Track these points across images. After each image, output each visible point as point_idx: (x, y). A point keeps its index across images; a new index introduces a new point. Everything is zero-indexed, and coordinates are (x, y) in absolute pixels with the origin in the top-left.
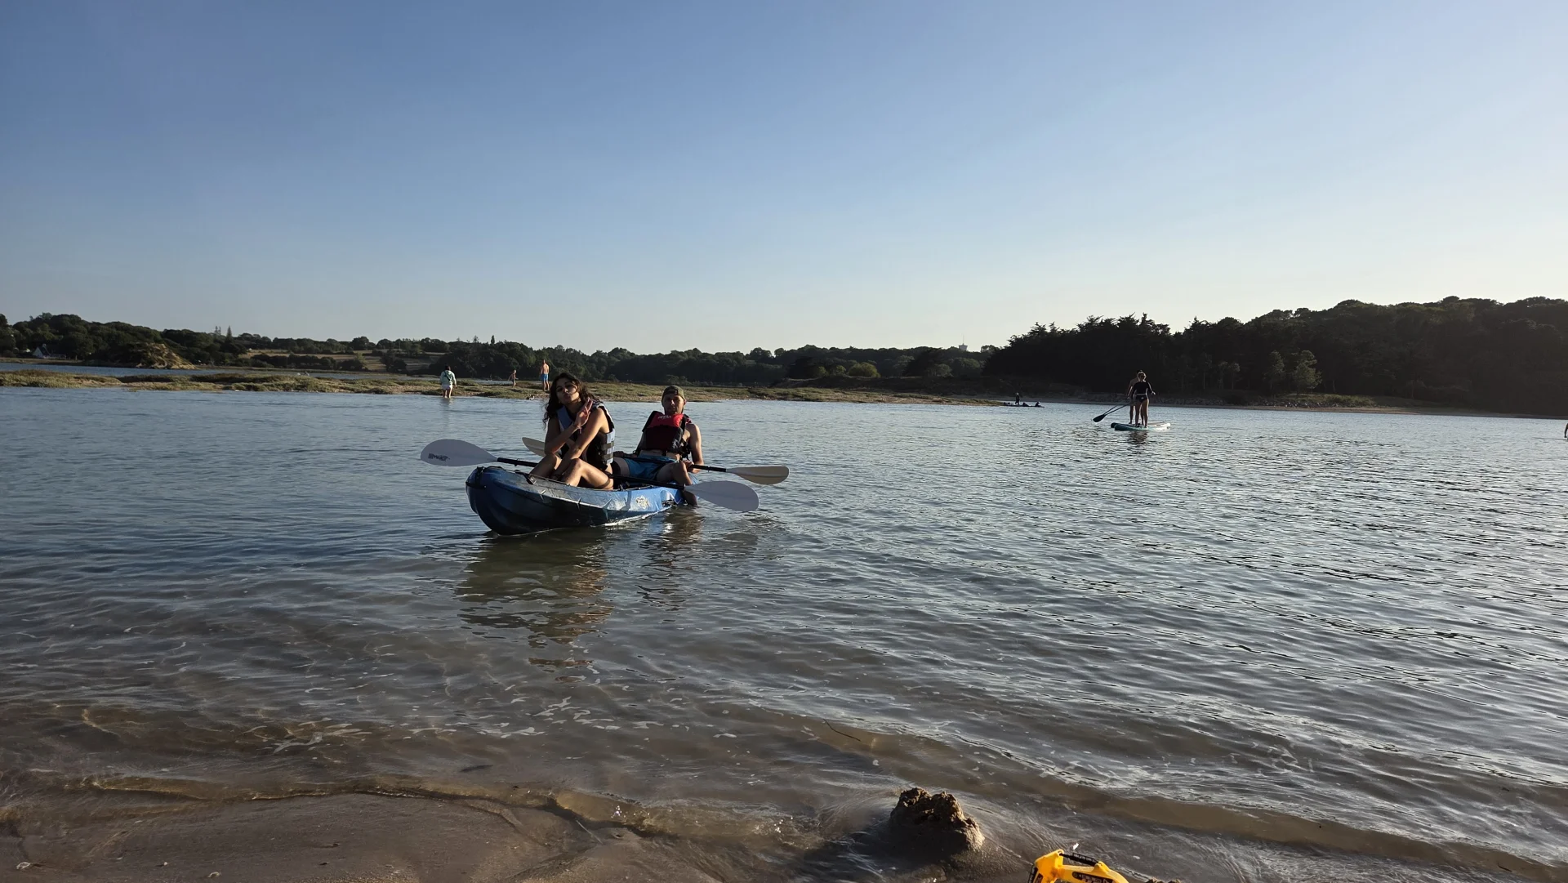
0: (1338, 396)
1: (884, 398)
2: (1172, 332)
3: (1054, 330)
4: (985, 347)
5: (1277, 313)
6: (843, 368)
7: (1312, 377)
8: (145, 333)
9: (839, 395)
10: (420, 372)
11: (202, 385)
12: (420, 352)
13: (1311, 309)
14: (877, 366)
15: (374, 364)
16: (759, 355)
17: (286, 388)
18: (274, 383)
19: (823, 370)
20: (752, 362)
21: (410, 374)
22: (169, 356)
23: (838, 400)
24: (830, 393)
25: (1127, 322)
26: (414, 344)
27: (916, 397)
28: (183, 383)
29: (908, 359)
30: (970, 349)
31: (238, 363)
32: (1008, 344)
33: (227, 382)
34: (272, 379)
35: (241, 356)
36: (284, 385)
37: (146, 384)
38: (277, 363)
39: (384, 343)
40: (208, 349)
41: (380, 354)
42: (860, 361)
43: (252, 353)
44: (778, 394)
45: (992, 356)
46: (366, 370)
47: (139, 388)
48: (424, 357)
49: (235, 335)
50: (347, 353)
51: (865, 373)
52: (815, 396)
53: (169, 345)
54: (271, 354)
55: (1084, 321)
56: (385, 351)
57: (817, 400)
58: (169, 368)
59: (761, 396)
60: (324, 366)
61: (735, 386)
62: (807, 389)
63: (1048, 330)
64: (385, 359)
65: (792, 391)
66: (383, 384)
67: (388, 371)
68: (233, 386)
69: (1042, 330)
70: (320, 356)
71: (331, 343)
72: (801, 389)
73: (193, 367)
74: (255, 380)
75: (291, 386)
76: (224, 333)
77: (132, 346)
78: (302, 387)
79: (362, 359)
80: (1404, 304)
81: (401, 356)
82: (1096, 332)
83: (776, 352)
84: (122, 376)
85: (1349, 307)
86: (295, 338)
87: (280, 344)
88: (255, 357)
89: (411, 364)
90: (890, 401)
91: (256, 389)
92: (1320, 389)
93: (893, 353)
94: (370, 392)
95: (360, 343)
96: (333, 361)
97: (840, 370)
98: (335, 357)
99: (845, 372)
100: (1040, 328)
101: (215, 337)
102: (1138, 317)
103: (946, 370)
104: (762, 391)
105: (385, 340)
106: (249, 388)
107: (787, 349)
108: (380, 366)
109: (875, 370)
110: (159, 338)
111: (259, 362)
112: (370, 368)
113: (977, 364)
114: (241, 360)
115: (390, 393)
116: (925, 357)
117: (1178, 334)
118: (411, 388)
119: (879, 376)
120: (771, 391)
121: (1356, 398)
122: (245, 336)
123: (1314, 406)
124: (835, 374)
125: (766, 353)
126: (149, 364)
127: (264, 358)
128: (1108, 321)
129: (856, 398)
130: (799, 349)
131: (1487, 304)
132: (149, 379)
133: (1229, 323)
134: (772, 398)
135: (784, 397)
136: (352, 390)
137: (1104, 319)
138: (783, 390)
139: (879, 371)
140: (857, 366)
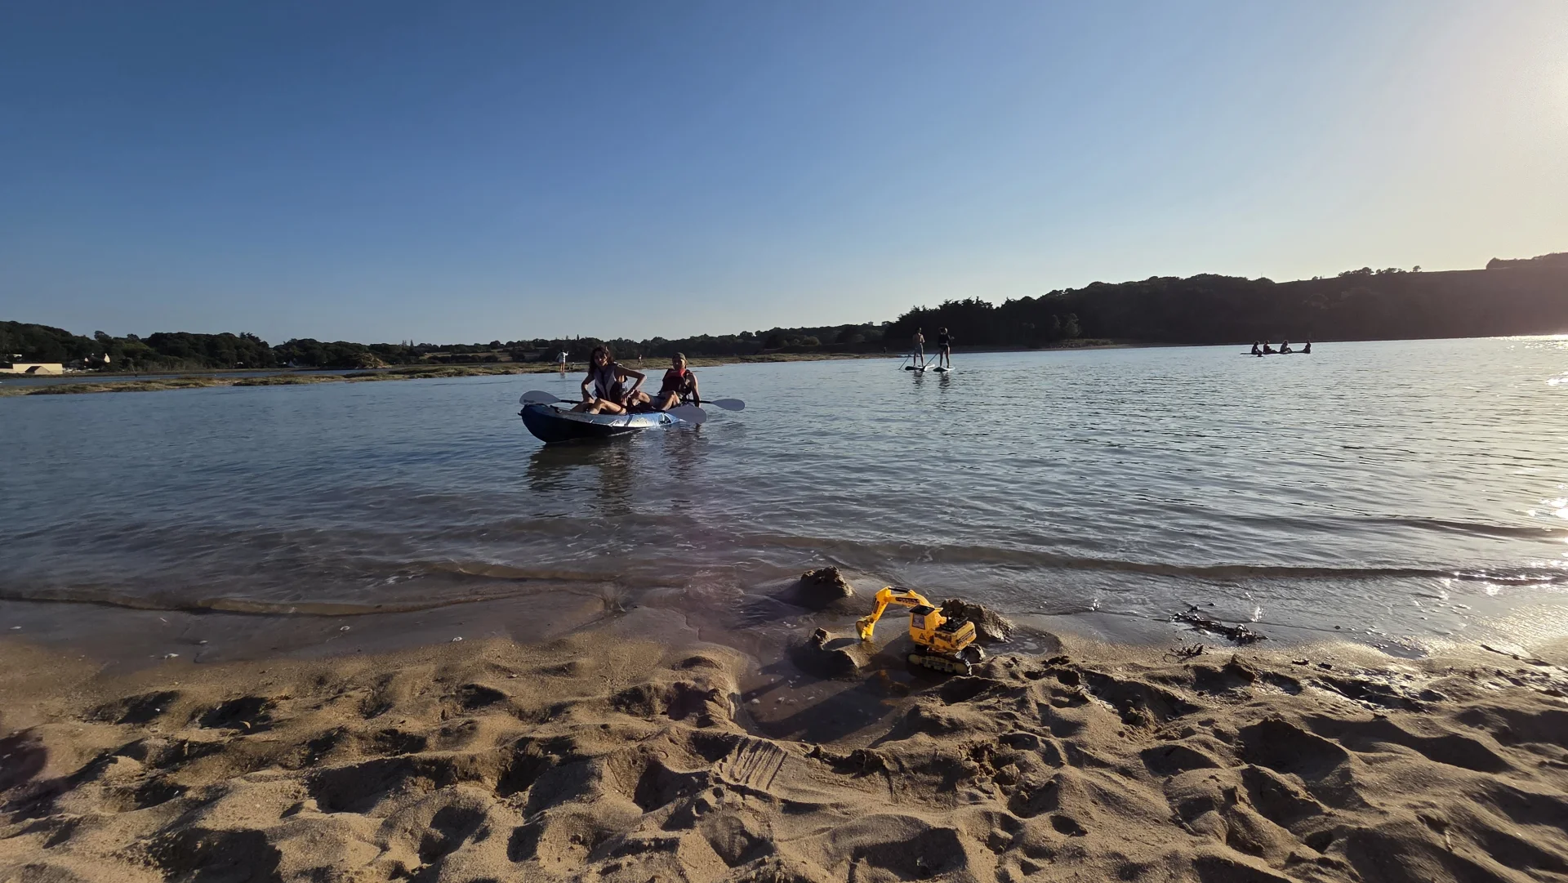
0: (1092, 340)
1: (823, 357)
2: (994, 307)
3: (924, 310)
4: (883, 323)
5: (1054, 291)
6: (798, 341)
7: (1076, 330)
8: (358, 347)
9: (797, 357)
10: (534, 361)
11: (396, 376)
12: (533, 348)
13: (1074, 289)
14: (819, 338)
15: (505, 357)
16: (745, 335)
17: (449, 375)
18: (441, 372)
19: (785, 342)
20: (740, 340)
21: (528, 362)
22: (375, 361)
23: (795, 360)
24: (791, 356)
25: (968, 302)
26: (529, 343)
28: (384, 376)
29: (837, 332)
30: (874, 325)
31: (419, 362)
32: (898, 320)
33: (412, 374)
34: (440, 370)
35: (421, 358)
36: (448, 373)
37: (360, 378)
38: (444, 360)
39: (510, 344)
40: (400, 354)
41: (507, 351)
42: (809, 336)
43: (427, 356)
44: (759, 359)
45: (888, 327)
46: (501, 362)
47: (356, 381)
48: (536, 351)
49: (415, 345)
50: (487, 352)
51: (813, 343)
52: (781, 359)
53: (375, 354)
54: (439, 355)
55: (942, 303)
56: (511, 348)
57: (783, 361)
58: (375, 368)
59: (748, 361)
60: (474, 361)
61: (732, 356)
62: (777, 354)
63: (921, 310)
64: (512, 354)
65: (766, 356)
66: (510, 368)
67: (514, 361)
68: (415, 376)
69: (917, 310)
70: (471, 355)
71: (477, 345)
72: (773, 355)
73: (391, 366)
74: (429, 371)
75: (452, 373)
76: (409, 344)
77: (351, 356)
78: (460, 374)
79: (498, 355)
80: (1127, 283)
81: (520, 351)
82: (950, 309)
83: (756, 333)
84: (345, 374)
85: (1096, 286)
86: (454, 344)
87: (445, 348)
88: (430, 358)
89: (527, 356)
90: (827, 359)
91: (430, 377)
92: (1081, 336)
93: (828, 330)
94: (502, 373)
95: (495, 345)
96: (479, 357)
97: (796, 342)
98: (480, 355)
99: (799, 343)
100: (916, 309)
101: (403, 347)
102: (974, 299)
103: (861, 338)
104: (748, 357)
105: (511, 342)
106: (425, 377)
107: (762, 331)
108: (510, 358)
109: (818, 341)
110: (367, 349)
111: (433, 360)
112: (502, 359)
113: (880, 333)
114: (421, 360)
115: (515, 373)
116: (848, 331)
117: (998, 308)
118: (527, 369)
119: (820, 344)
120: (753, 357)
121: (1101, 341)
122: (422, 345)
123: (1078, 347)
124: (793, 344)
125: (750, 335)
126: (363, 366)
127: (435, 358)
128: (957, 302)
129: (806, 358)
130: (770, 330)
131: (1175, 279)
132: (362, 375)
133: (1027, 299)
134: (755, 361)
135: (762, 360)
136: (491, 373)
137: (954, 300)
138: (760, 356)
139: (820, 341)
140: (807, 338)
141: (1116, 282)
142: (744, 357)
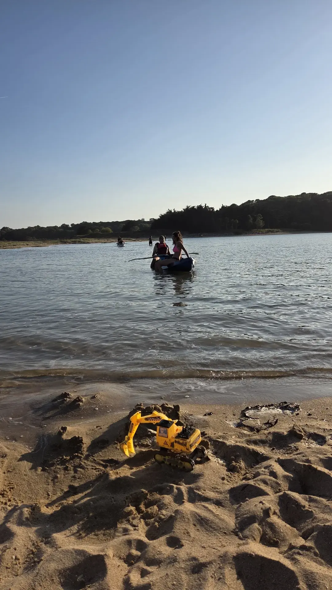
0: (270, 229)
2: (215, 210)
3: (175, 211)
4: (150, 219)
5: (249, 201)
6: (98, 230)
7: (261, 223)
9: (97, 240)
13: (260, 199)
14: (111, 228)
16: (64, 226)
19: (90, 231)
20: (61, 230)
23: (96, 242)
24: (93, 240)
25: (200, 207)
27: (126, 239)
29: (122, 225)
30: (145, 220)
32: (159, 217)
42: (105, 227)
44: (72, 241)
45: (154, 222)
51: (107, 231)
52: (87, 241)
55: (185, 207)
57: (88, 243)
61: (56, 240)
62: (84, 239)
63: (173, 211)
65: (78, 240)
69: (171, 211)
72: (81, 239)
80: (289, 196)
82: (189, 211)
83: (72, 225)
85: (272, 198)
92: (264, 227)
93: (117, 223)
97: (97, 231)
99: (99, 231)
100: (170, 211)
102: (203, 205)
103: (137, 228)
107: (76, 223)
109: (111, 230)
113: (148, 226)
116: (129, 224)
117: (217, 211)
119: (112, 232)
120: (69, 241)
121: (276, 230)
123: (263, 233)
124: (95, 232)
125: (67, 226)
128: (193, 207)
129: (103, 241)
130: (80, 223)
131: (315, 194)
133: (234, 205)
134: (70, 243)
135: (74, 243)
138: (73, 240)
139: (112, 230)
140: (104, 229)
141: (283, 196)
142: (63, 240)
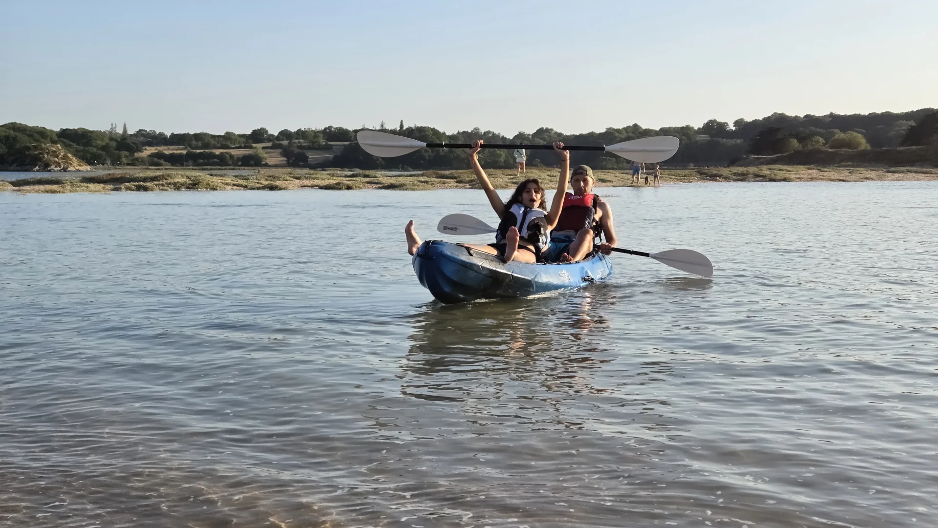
1: (873, 174)
6: (821, 140)
8: (41, 134)
9: (814, 172)
10: (323, 165)
11: (91, 186)
12: (322, 142)
14: (866, 136)
15: (274, 158)
16: (714, 129)
17: (177, 187)
18: (165, 182)
19: (795, 143)
20: (705, 137)
21: (313, 167)
22: (65, 157)
23: (812, 179)
24: (803, 171)
26: (316, 133)
27: (916, 172)
28: (72, 184)
29: (905, 125)
31: (134, 163)
33: (116, 182)
34: (163, 177)
35: (137, 155)
36: (175, 184)
37: (37, 187)
38: (175, 161)
39: (285, 134)
40: (103, 148)
41: (279, 146)
42: (844, 130)
43: (149, 151)
44: (735, 174)
46: (267, 165)
47: (29, 191)
48: (327, 148)
49: (131, 131)
50: (245, 147)
51: (849, 144)
52: (781, 175)
53: (66, 146)
54: (167, 151)
56: (285, 143)
57: (785, 180)
58: (65, 170)
59: (713, 177)
60: (222, 162)
61: (685, 167)
62: (772, 166)
64: (286, 152)
65: (752, 169)
66: (278, 178)
67: (289, 165)
68: (123, 186)
70: (217, 152)
71: (229, 136)
72: (764, 167)
73: (89, 168)
74: (145, 180)
75: (182, 184)
76: (120, 131)
77: (29, 148)
78: (193, 185)
79: (262, 153)
81: (301, 147)
83: (736, 123)
84: (14, 180)
86: (192, 133)
87: (178, 139)
88: (152, 156)
89: (312, 156)
90: (880, 178)
91: (146, 189)
93: (887, 118)
94: (264, 188)
95: (258, 136)
96: (231, 156)
97: (818, 142)
98: (234, 152)
99: (824, 145)
101: (112, 136)
104: (714, 171)
105: (286, 130)
106: (139, 188)
107: (749, 119)
108: (282, 160)
109: (863, 141)
110: (56, 138)
111: (156, 160)
112: (271, 162)
114: (137, 159)
115: (285, 189)
118: (308, 182)
119: (869, 147)
120: (725, 171)
122: (140, 133)
124: (810, 148)
125: (722, 126)
126: (46, 167)
127: (160, 155)
129: (834, 175)
130: (764, 119)
132: (40, 182)
134: (727, 179)
135: (742, 178)
136: (246, 187)
138: (740, 169)
139: (869, 141)
140: (840, 135)
142: (706, 169)
